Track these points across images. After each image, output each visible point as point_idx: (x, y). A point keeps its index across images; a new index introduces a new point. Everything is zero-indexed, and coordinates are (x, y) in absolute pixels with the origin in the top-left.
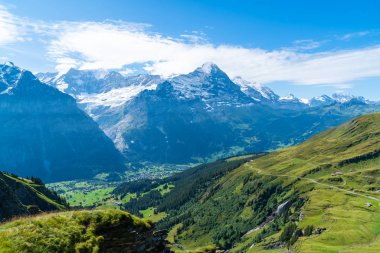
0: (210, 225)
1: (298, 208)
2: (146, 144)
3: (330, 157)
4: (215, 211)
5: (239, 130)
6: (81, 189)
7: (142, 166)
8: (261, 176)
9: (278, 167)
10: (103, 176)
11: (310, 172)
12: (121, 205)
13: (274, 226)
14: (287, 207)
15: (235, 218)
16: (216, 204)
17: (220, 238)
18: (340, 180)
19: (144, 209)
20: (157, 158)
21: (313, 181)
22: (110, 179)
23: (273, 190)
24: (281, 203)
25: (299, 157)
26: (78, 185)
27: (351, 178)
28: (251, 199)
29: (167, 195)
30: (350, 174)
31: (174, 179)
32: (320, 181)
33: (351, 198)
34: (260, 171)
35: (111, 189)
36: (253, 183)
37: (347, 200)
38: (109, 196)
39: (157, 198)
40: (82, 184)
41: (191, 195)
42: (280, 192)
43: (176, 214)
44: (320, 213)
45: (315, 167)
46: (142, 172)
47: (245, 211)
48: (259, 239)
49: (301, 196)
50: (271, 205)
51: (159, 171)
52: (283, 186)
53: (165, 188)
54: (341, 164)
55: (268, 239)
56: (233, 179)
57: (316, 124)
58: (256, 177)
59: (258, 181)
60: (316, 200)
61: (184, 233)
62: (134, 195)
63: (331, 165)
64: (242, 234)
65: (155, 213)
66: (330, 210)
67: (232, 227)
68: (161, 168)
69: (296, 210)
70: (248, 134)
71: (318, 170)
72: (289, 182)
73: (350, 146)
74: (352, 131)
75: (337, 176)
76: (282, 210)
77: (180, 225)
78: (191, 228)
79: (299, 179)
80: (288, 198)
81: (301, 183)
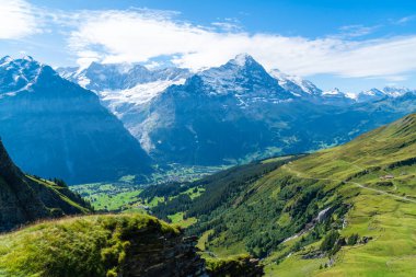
0: (244, 232)
1: (341, 215)
2: (174, 144)
3: (378, 159)
4: (249, 217)
5: (276, 129)
6: (106, 192)
7: (169, 168)
8: (300, 180)
9: (319, 170)
10: (129, 178)
11: (356, 176)
12: (148, 209)
13: (314, 234)
14: (329, 214)
15: (271, 224)
16: (251, 209)
17: (254, 246)
18: (391, 184)
19: (173, 213)
20: (186, 160)
21: (359, 185)
22: (136, 182)
23: (313, 195)
24: (323, 209)
25: (344, 159)
26: (102, 188)
27: (402, 182)
28: (288, 205)
29: (196, 199)
30: (402, 177)
31: (205, 182)
32: (367, 185)
33: (402, 205)
34: (299, 175)
35: (138, 192)
36: (290, 187)
37: (397, 207)
38: (135, 199)
39: (186, 203)
40: (107, 187)
41: (223, 200)
42: (321, 196)
43: (207, 220)
44: (365, 221)
45: (362, 170)
46: (169, 174)
47: (282, 218)
48: (297, 248)
49: (345, 202)
50: (311, 212)
51: (188, 173)
52: (325, 190)
53: (195, 191)
54: (392, 167)
55: (307, 248)
56: (269, 182)
57: (364, 122)
58: (294, 181)
59: (297, 185)
60: (361, 206)
61: (215, 240)
62: (162, 199)
63: (379, 168)
64: (279, 242)
65: (185, 218)
66: (378, 217)
67: (267, 235)
68: (191, 170)
69: (339, 217)
70: (286, 133)
71: (364, 173)
72: (332, 186)
73: (403, 146)
74: (405, 129)
75: (387, 180)
76: (323, 217)
77: (212, 231)
78: (223, 235)
79: (343, 184)
80: (330, 204)
81: (345, 188)
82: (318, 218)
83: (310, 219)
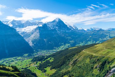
6: (19, 60)
7: (38, 51)
10: (26, 55)
12: (37, 66)
15: (91, 74)
16: (80, 67)
19: (46, 68)
20: (43, 48)
22: (29, 56)
26: (18, 58)
28: (96, 66)
35: (30, 60)
38: (30, 62)
39: (49, 63)
40: (19, 58)
46: (39, 53)
47: (94, 71)
51: (44, 52)
53: (51, 59)
58: (95, 57)
62: (40, 62)
65: (51, 69)
70: (71, 40)
72: (111, 59)
82: (111, 71)
83: (108, 71)
